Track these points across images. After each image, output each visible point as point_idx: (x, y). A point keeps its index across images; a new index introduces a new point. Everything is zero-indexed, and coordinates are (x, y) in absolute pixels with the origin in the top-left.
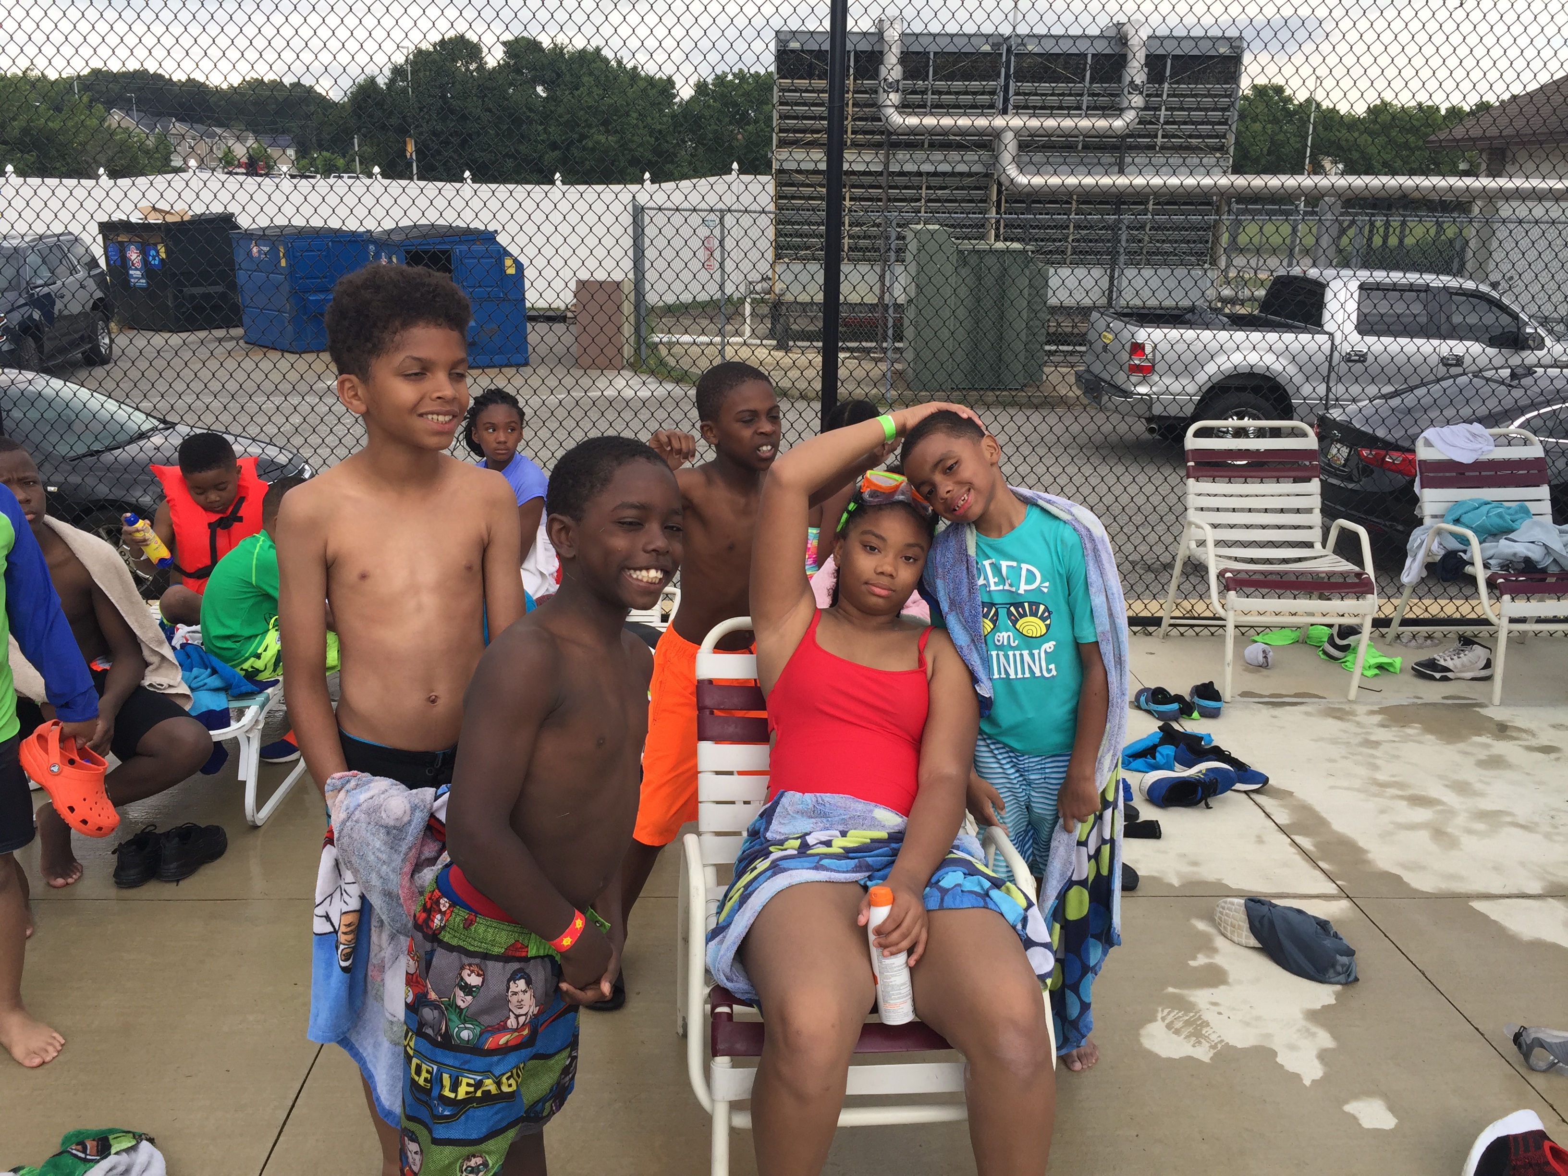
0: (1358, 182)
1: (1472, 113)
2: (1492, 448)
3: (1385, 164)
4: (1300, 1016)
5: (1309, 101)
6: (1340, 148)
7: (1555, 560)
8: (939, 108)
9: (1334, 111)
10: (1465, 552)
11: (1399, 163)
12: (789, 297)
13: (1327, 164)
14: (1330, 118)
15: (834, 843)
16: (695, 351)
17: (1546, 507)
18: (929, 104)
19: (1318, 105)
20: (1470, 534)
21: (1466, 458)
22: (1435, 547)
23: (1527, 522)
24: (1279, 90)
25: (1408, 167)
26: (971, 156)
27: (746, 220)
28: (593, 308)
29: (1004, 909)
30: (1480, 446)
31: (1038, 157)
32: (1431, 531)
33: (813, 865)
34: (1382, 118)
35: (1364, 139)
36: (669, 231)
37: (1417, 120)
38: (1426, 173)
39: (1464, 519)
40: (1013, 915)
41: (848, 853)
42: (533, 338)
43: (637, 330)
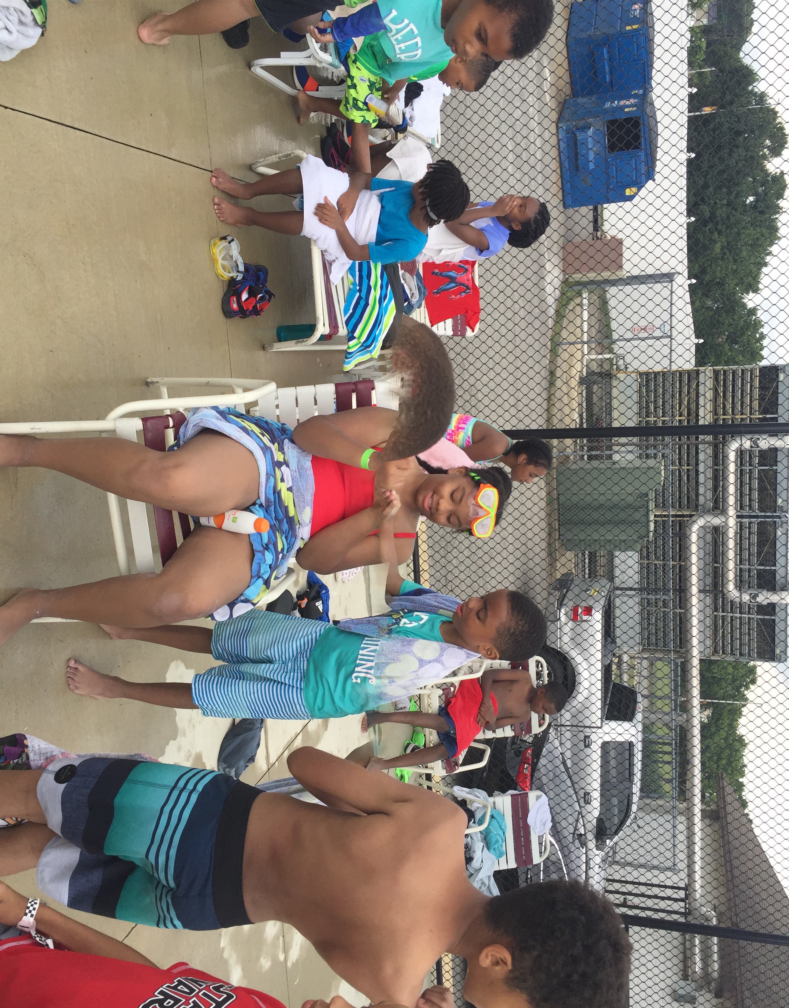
0: (696, 731)
1: (741, 797)
2: (538, 835)
3: (708, 747)
4: (198, 751)
5: (747, 699)
6: (718, 720)
7: (472, 874)
8: (741, 474)
9: (740, 714)
10: (474, 822)
11: (708, 755)
12: (615, 383)
13: (708, 712)
14: (736, 713)
15: (283, 483)
16: (578, 322)
17: (503, 867)
18: (743, 468)
19: (744, 706)
20: (485, 825)
21: (530, 820)
22: (476, 805)
23: (494, 857)
24: (753, 682)
25: (706, 761)
26: (709, 495)
27: (666, 351)
28: (606, 250)
29: (252, 588)
30: (538, 827)
31: (709, 537)
32: (485, 802)
33: (269, 472)
34: (736, 744)
35: (723, 733)
36: (658, 299)
37: (736, 765)
38: (703, 771)
39: (494, 821)
40: (249, 593)
41: (277, 493)
42: (584, 210)
43: (592, 282)
